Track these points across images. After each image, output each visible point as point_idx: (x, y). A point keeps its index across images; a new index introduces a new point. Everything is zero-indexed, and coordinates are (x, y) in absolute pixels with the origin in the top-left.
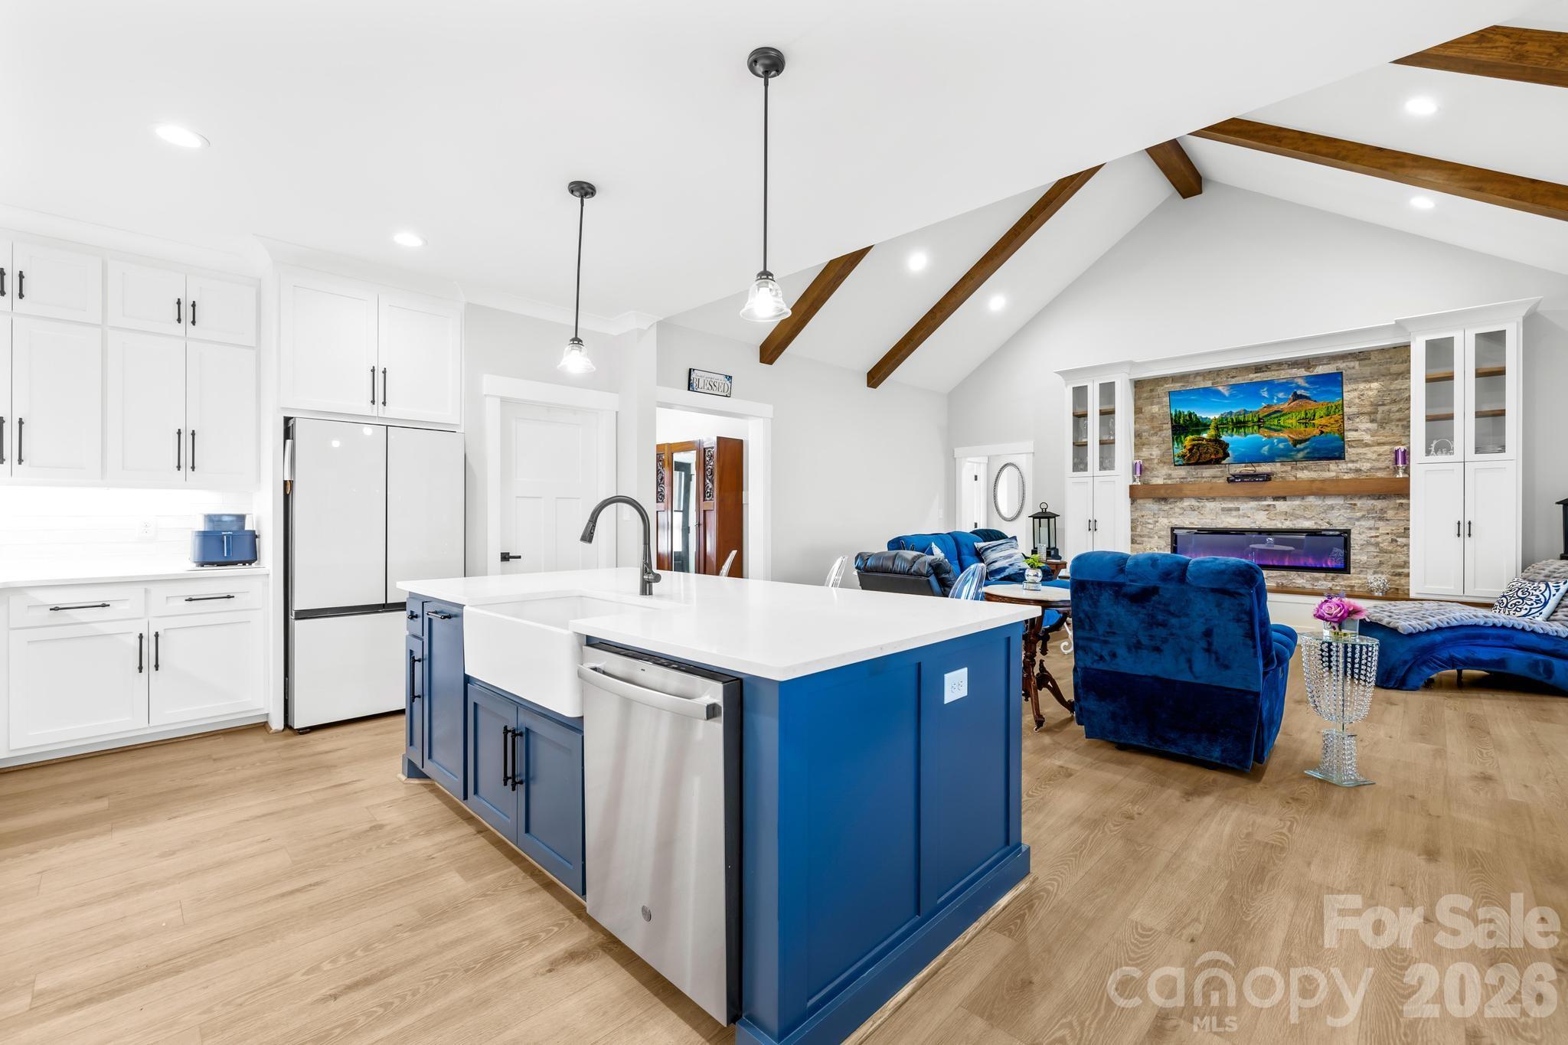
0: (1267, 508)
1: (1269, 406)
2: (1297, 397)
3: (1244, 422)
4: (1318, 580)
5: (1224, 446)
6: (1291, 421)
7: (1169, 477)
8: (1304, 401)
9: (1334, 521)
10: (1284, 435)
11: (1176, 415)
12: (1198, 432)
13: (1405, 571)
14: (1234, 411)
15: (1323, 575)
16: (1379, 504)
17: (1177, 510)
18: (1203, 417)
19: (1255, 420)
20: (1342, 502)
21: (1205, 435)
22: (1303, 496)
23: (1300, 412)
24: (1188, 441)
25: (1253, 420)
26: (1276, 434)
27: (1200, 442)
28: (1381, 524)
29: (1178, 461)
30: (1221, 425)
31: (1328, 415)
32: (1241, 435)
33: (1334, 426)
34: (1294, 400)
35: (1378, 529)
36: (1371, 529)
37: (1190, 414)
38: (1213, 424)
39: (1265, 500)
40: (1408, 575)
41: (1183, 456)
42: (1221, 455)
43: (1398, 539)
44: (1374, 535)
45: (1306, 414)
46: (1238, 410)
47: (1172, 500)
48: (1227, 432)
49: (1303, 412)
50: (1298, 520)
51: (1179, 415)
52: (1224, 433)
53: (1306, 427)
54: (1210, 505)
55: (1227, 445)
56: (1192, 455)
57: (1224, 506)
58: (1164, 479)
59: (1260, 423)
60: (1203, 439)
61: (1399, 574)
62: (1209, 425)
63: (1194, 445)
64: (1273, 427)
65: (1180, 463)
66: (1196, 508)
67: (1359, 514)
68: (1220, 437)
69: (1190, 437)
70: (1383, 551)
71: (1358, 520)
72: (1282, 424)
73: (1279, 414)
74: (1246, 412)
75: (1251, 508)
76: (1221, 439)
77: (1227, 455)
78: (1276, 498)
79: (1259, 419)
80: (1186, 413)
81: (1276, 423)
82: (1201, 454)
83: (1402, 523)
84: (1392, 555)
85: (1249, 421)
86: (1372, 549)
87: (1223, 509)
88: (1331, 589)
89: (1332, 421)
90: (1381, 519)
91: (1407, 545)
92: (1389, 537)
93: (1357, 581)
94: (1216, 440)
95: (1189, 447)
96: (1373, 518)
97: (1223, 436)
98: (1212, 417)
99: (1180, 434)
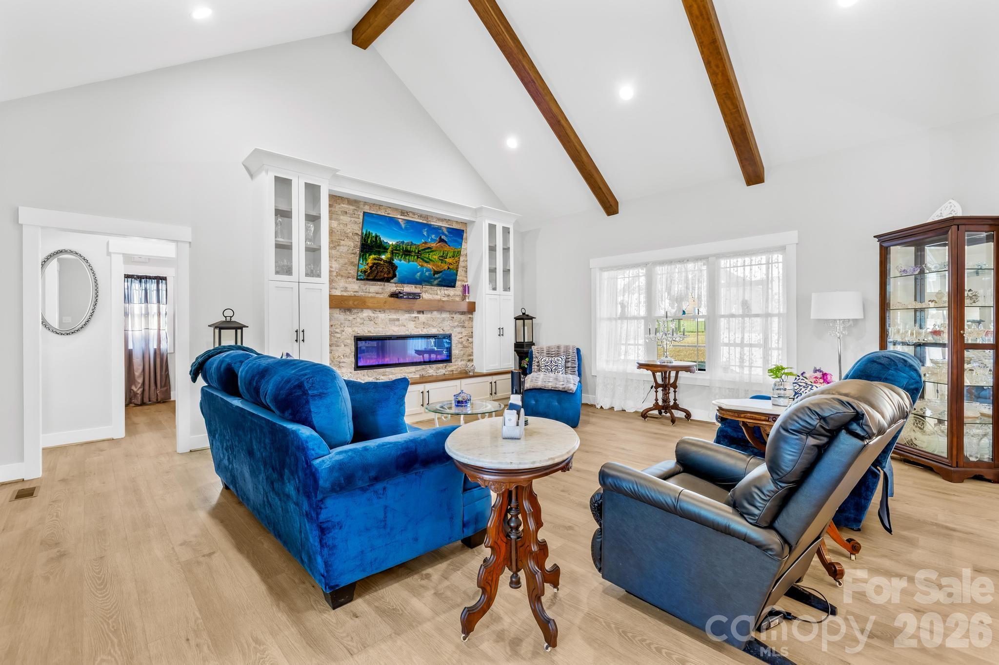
0: (415, 319)
1: (425, 243)
2: (441, 240)
3: (410, 252)
4: (439, 368)
5: (394, 268)
6: (435, 257)
7: (346, 289)
8: (444, 244)
9: (445, 329)
10: (430, 266)
11: (366, 235)
12: (379, 253)
13: (471, 358)
14: (405, 242)
15: (442, 365)
16: (463, 317)
17: (359, 320)
18: (385, 241)
19: (417, 251)
20: (448, 316)
21: (383, 257)
22: (431, 311)
23: (440, 251)
24: (371, 259)
25: (415, 250)
26: (425, 265)
27: (379, 262)
28: (463, 329)
29: (360, 276)
30: (397, 250)
31: (453, 257)
32: (406, 261)
33: (455, 265)
34: (439, 242)
35: (462, 333)
36: (459, 333)
37: (376, 236)
38: (390, 249)
39: (413, 313)
40: (472, 360)
41: (365, 272)
42: (390, 275)
43: (469, 339)
44: (460, 337)
45: (443, 254)
46: (408, 241)
47: (356, 311)
48: (398, 257)
49: (442, 252)
50: (430, 328)
51: (368, 235)
52: (396, 257)
53: (442, 263)
54: (381, 316)
55: (397, 267)
56: (371, 272)
57: (390, 317)
58: (342, 291)
59: (419, 254)
60: (381, 260)
61: (469, 360)
62: (388, 249)
63: (374, 264)
64: (425, 259)
65: (362, 277)
66: (372, 318)
67: (456, 324)
68: (393, 260)
69: (372, 256)
70: (464, 347)
71: (455, 327)
72: (430, 258)
73: (430, 250)
74: (412, 244)
75: (406, 319)
76: (393, 262)
77: (395, 276)
78: (419, 312)
79: (419, 251)
80: (374, 235)
81: (427, 257)
82: (378, 272)
83: (470, 329)
84: (467, 349)
85: (412, 251)
86: (460, 346)
87: (391, 320)
88: (444, 374)
89: (454, 261)
90: (463, 327)
91: (472, 342)
92: (467, 338)
93: (454, 367)
94: (390, 262)
95: (370, 265)
96: (461, 326)
97: (395, 260)
98: (391, 243)
99: (367, 252)
